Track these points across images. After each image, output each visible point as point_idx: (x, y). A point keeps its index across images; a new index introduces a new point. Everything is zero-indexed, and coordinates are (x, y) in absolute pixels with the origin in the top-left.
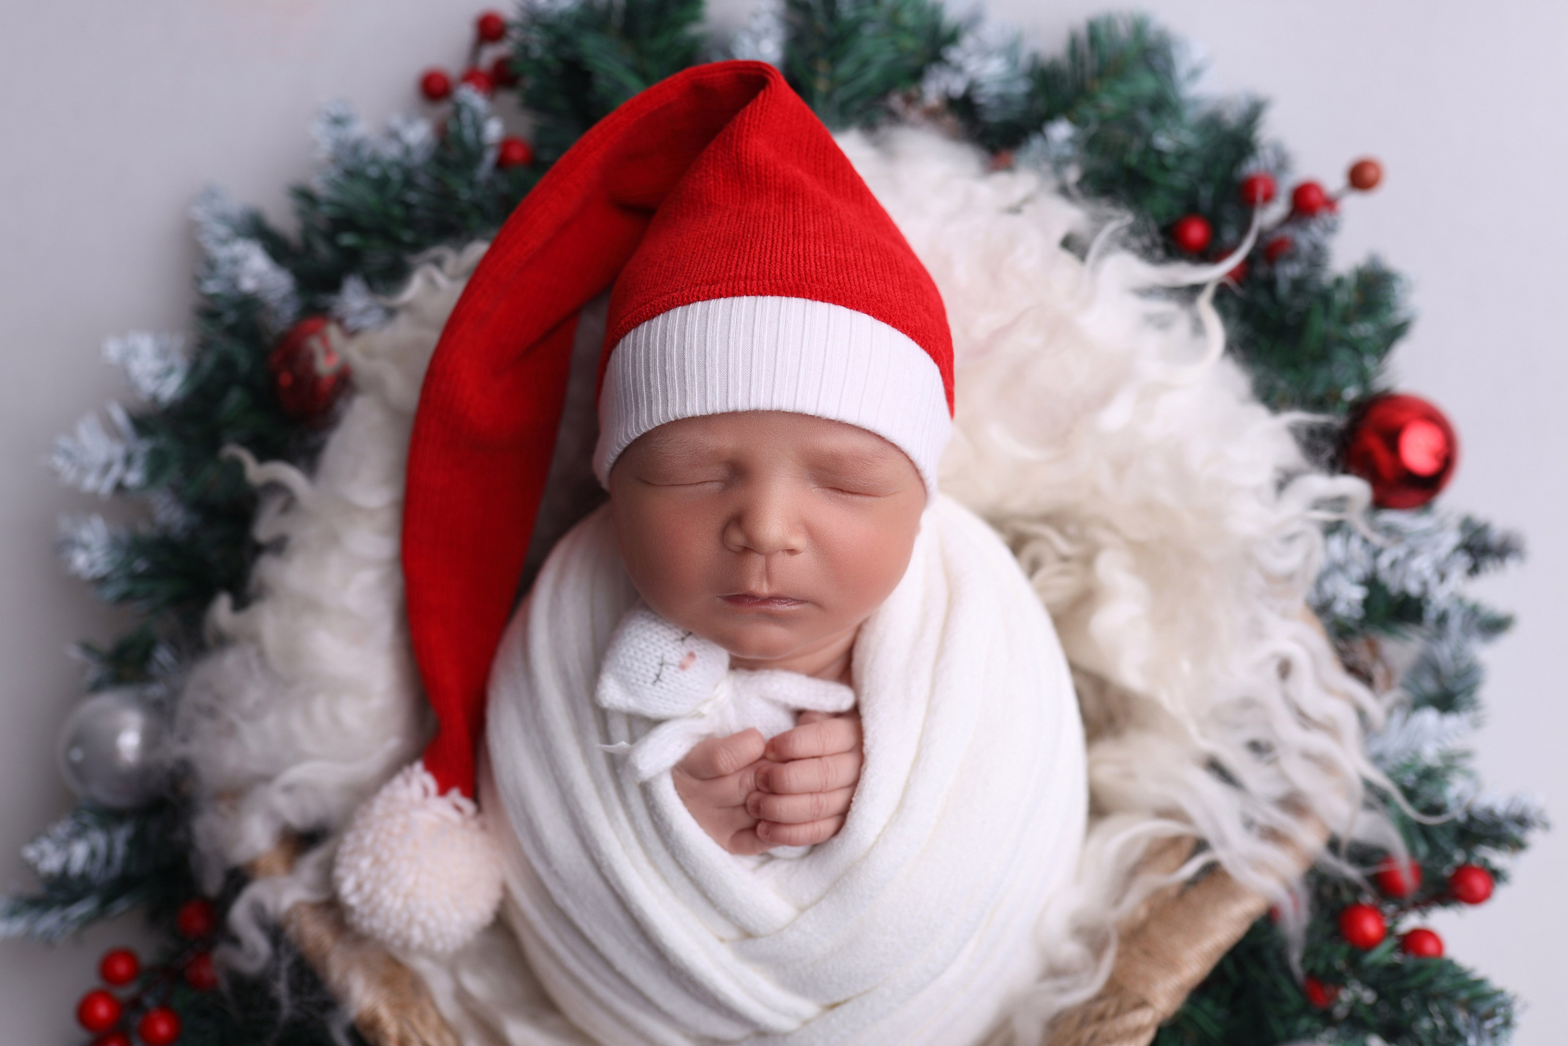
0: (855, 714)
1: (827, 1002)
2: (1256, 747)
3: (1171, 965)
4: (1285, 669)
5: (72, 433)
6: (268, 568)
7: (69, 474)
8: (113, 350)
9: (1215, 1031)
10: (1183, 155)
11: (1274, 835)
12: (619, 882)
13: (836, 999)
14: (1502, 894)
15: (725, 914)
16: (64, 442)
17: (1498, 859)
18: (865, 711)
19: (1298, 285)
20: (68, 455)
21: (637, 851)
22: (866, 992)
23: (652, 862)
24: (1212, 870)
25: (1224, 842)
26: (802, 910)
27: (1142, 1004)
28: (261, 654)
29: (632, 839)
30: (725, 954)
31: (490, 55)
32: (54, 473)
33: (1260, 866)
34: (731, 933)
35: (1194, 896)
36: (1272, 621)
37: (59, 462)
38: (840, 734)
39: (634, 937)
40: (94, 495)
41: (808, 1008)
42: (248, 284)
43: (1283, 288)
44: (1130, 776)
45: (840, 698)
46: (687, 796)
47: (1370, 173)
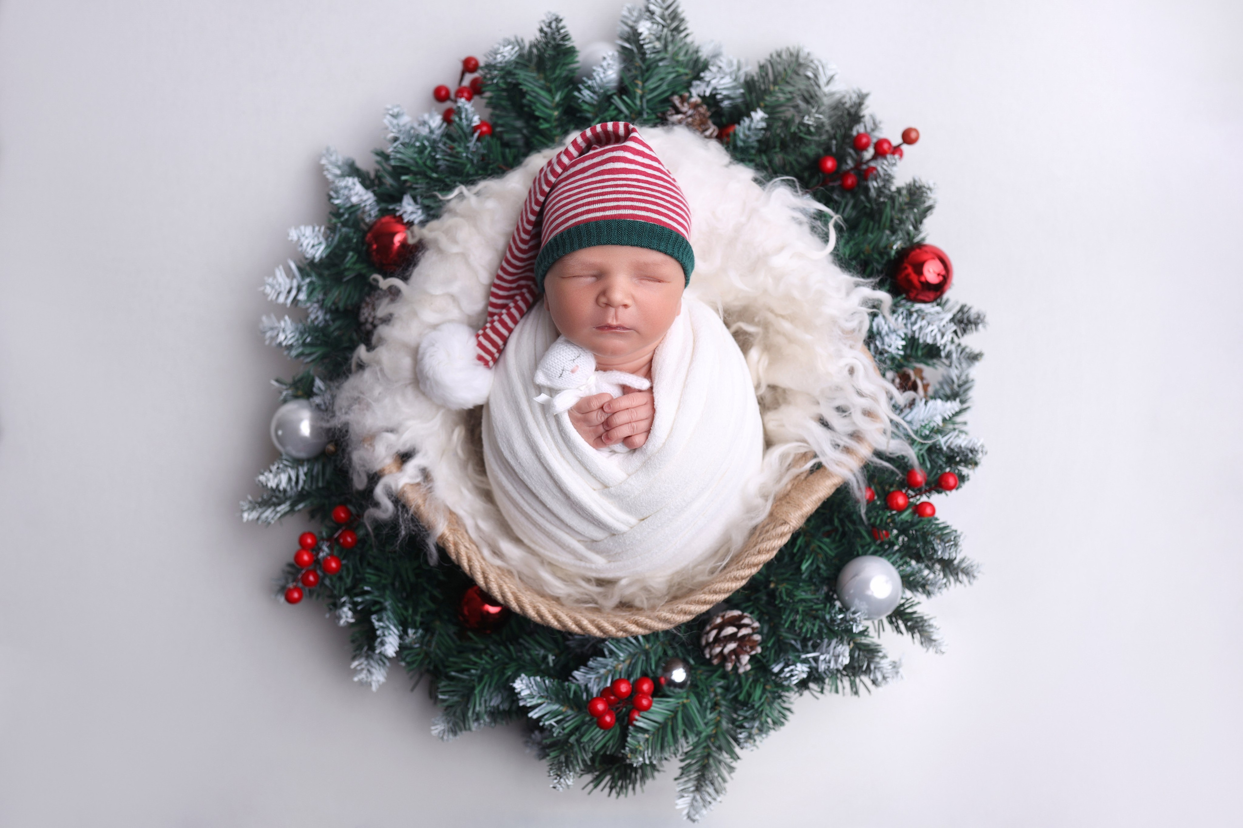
0: (651, 389)
1: (641, 517)
2: (841, 410)
3: (799, 506)
4: (852, 371)
5: (274, 276)
6: (383, 330)
7: (272, 296)
8: (293, 235)
9: (832, 554)
10: (820, 127)
11: (847, 450)
12: (548, 465)
13: (645, 515)
14: (966, 486)
15: (595, 477)
16: (270, 280)
17: (965, 471)
18: (654, 390)
19: (879, 191)
20: (273, 287)
21: (556, 451)
22: (658, 511)
23: (563, 456)
24: (819, 466)
25: (824, 454)
26: (629, 475)
27: (785, 523)
28: (382, 370)
29: (553, 446)
30: (596, 495)
31: (469, 78)
32: (265, 295)
33: (839, 463)
34: (598, 486)
35: (811, 477)
36: (846, 351)
37: (268, 289)
38: (643, 399)
39: (555, 490)
40: (284, 305)
41: (633, 520)
42: (354, 200)
43: (873, 193)
44: (783, 426)
45: (645, 384)
46: (575, 421)
47: (913, 135)
